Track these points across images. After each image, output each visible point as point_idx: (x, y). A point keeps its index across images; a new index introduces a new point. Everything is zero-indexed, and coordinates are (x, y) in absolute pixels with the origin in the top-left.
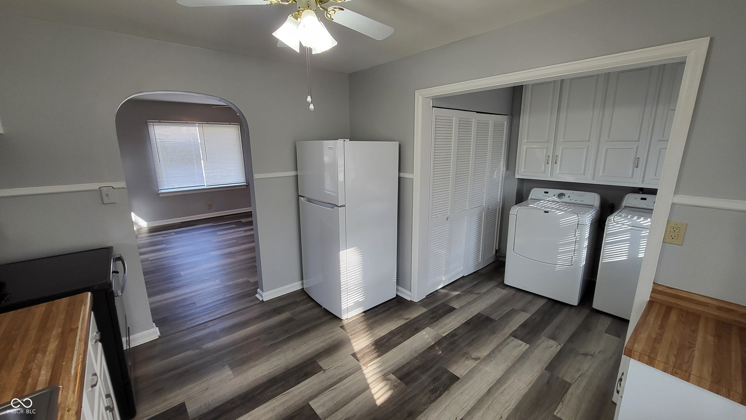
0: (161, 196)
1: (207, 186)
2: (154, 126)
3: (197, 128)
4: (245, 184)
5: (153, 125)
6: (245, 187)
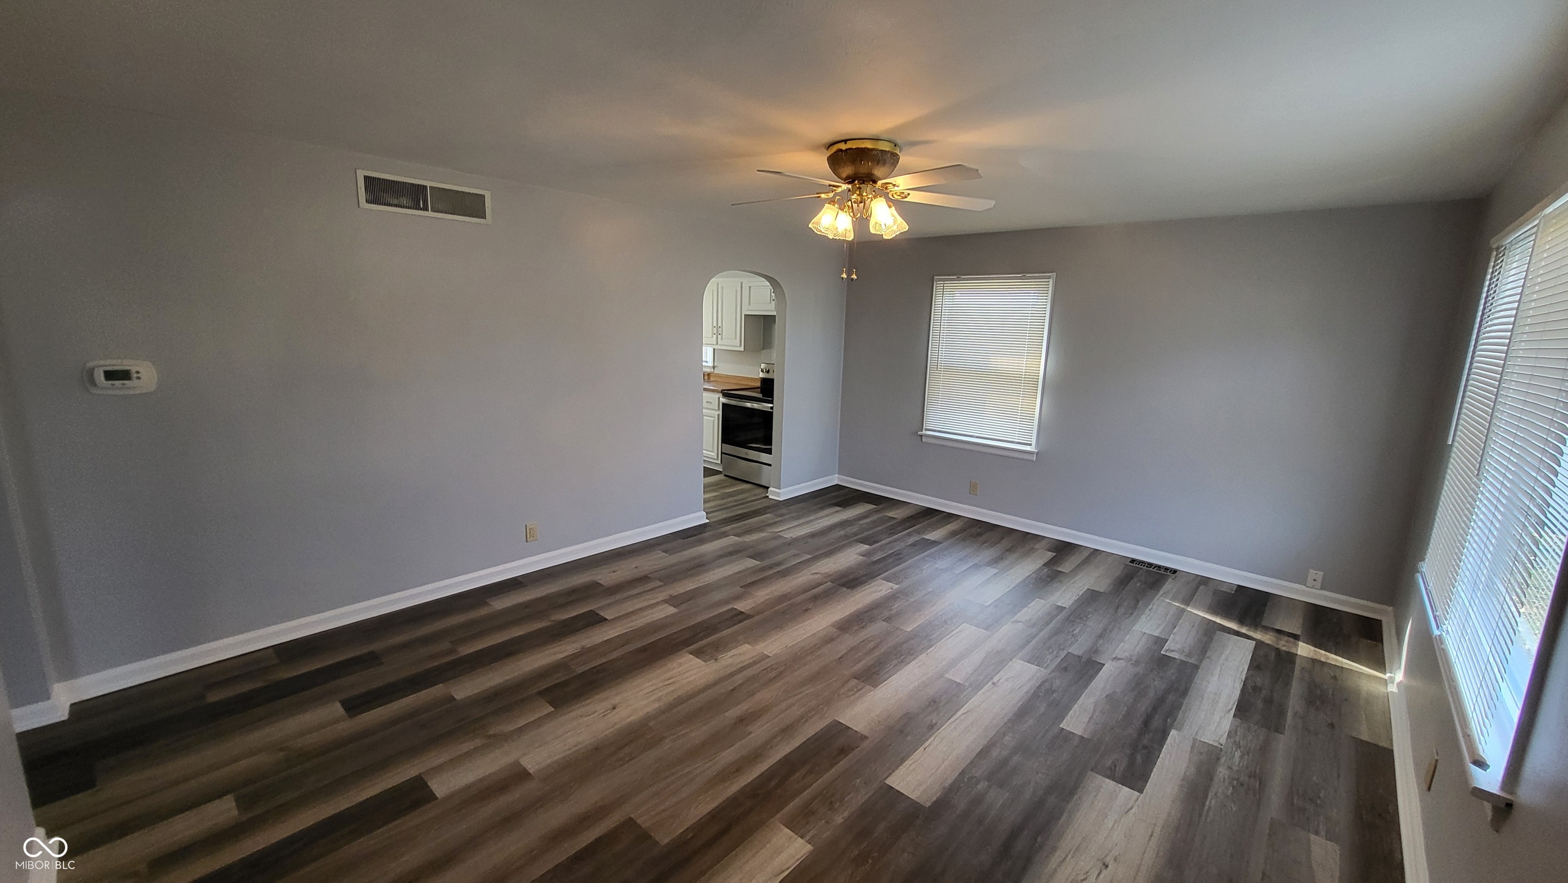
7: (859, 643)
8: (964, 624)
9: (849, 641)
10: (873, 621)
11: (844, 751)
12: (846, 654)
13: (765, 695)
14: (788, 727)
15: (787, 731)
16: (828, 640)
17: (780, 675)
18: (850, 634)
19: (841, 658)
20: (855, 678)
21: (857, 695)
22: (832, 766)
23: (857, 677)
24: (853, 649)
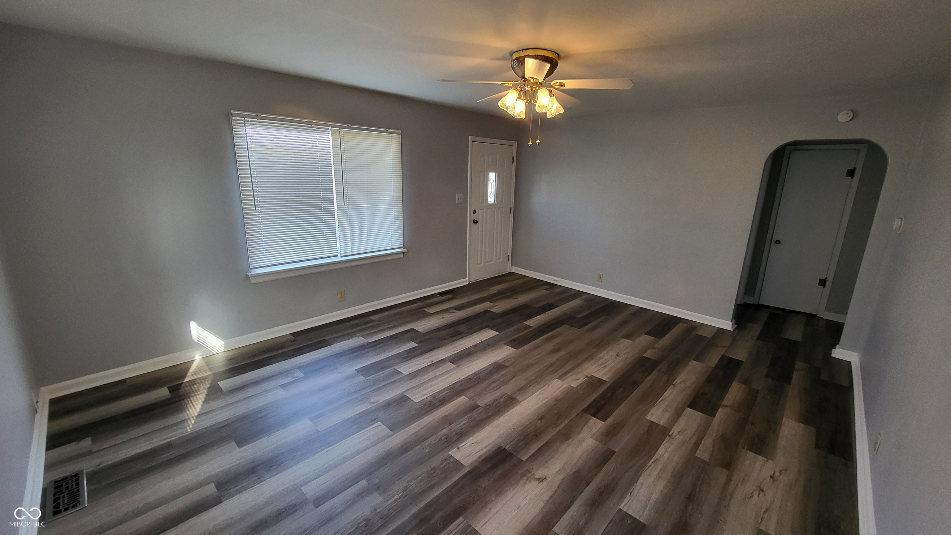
0: (253, 281)
1: (342, 257)
2: (245, 126)
3: (330, 135)
4: (402, 250)
5: (245, 123)
6: (402, 256)
7: (501, 387)
8: (416, 402)
9: (508, 389)
10: (488, 406)
11: (514, 340)
12: (510, 380)
13: (551, 359)
14: (537, 348)
15: (537, 347)
16: (522, 390)
17: (548, 368)
18: (506, 394)
19: (514, 377)
20: (506, 366)
21: (506, 358)
22: (518, 337)
23: (506, 367)
24: (505, 383)
